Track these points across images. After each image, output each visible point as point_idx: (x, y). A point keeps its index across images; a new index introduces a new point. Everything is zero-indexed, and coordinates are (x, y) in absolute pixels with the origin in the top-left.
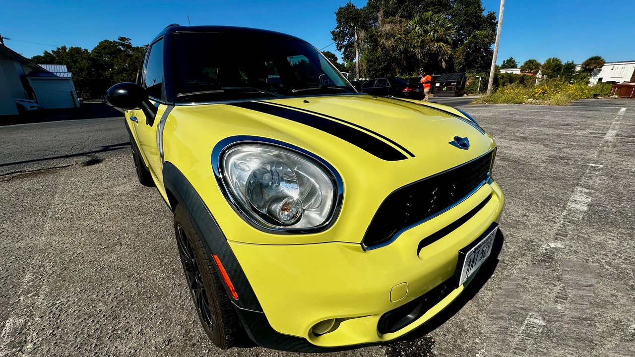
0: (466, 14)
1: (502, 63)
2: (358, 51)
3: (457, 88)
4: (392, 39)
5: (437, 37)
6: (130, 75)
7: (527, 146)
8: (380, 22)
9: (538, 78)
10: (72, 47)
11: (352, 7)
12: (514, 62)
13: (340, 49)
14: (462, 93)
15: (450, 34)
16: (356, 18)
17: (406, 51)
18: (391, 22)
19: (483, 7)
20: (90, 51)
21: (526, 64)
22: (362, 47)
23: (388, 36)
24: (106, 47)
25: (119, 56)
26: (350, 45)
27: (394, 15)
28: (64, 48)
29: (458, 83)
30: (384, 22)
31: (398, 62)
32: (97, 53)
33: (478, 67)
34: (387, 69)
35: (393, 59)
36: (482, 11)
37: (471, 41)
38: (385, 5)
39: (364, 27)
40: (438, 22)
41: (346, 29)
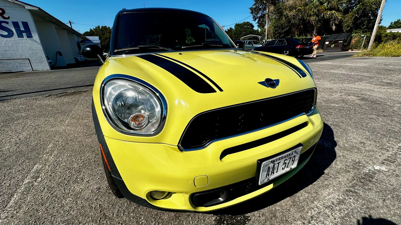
1: (389, 25)
2: (268, 20)
3: (343, 45)
4: (294, 11)
5: (330, 6)
7: (389, 90)
10: (102, 26)
13: (255, 20)
14: (347, 48)
15: (342, 3)
17: (303, 19)
20: (111, 28)
22: (270, 18)
23: (291, 8)
26: (263, 16)
28: (99, 27)
29: (345, 41)
31: (297, 26)
33: (364, 28)
34: (287, 33)
35: (293, 25)
37: (360, 8)
39: (274, 3)
41: (261, 6)
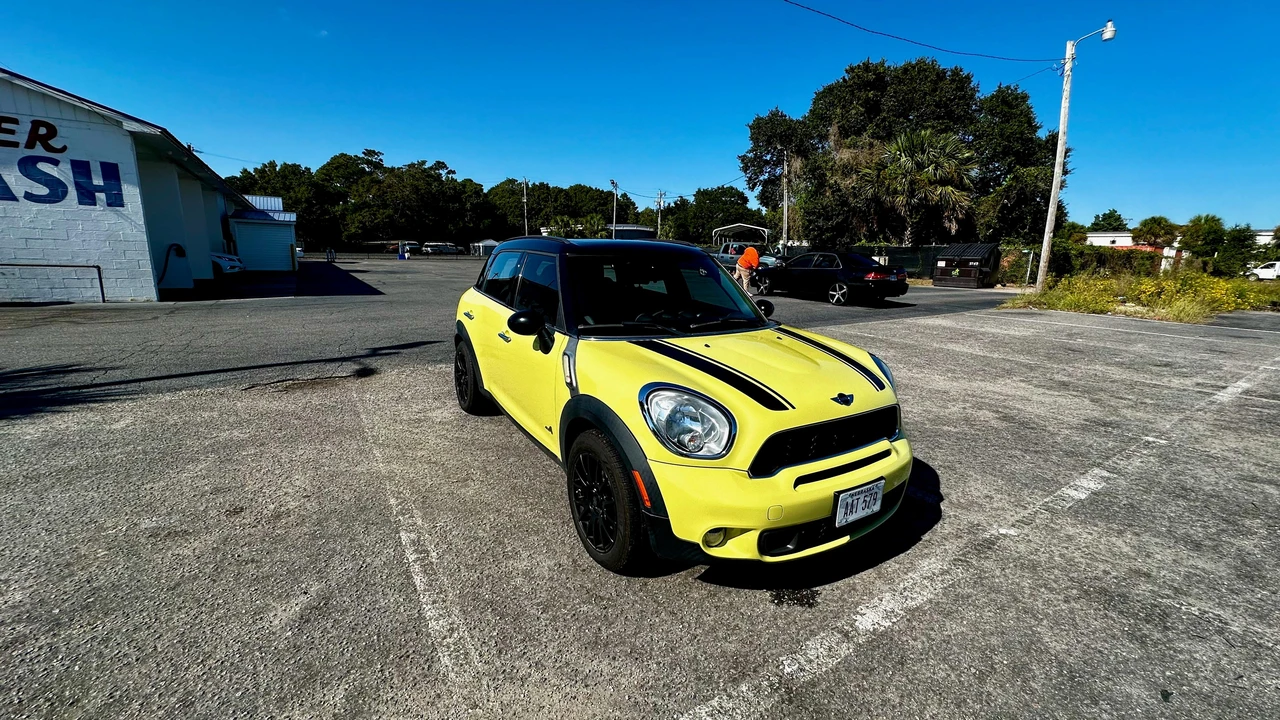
0: (1001, 136)
1: (1093, 220)
2: (788, 192)
3: (981, 272)
4: (854, 177)
5: (941, 178)
6: (374, 215)
8: (832, 144)
9: (1167, 258)
10: (285, 164)
11: (782, 116)
12: (1119, 218)
13: (752, 189)
14: (993, 280)
15: (968, 170)
16: (787, 137)
17: (876, 199)
18: (854, 146)
19: (1038, 121)
20: (313, 171)
21: (1145, 223)
22: (795, 187)
23: (847, 170)
24: (342, 165)
25: (360, 181)
26: (774, 181)
27: (858, 133)
28: (273, 165)
29: (984, 262)
30: (839, 146)
31: (864, 217)
32: (326, 175)
33: (1026, 234)
34: (841, 229)
35: (854, 211)
36: (1035, 129)
37: (1011, 185)
38: (843, 116)
39: (802, 152)
40: (943, 148)
41: (768, 154)
